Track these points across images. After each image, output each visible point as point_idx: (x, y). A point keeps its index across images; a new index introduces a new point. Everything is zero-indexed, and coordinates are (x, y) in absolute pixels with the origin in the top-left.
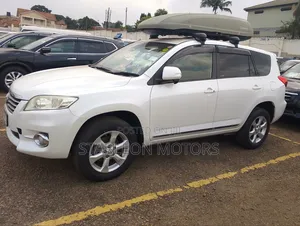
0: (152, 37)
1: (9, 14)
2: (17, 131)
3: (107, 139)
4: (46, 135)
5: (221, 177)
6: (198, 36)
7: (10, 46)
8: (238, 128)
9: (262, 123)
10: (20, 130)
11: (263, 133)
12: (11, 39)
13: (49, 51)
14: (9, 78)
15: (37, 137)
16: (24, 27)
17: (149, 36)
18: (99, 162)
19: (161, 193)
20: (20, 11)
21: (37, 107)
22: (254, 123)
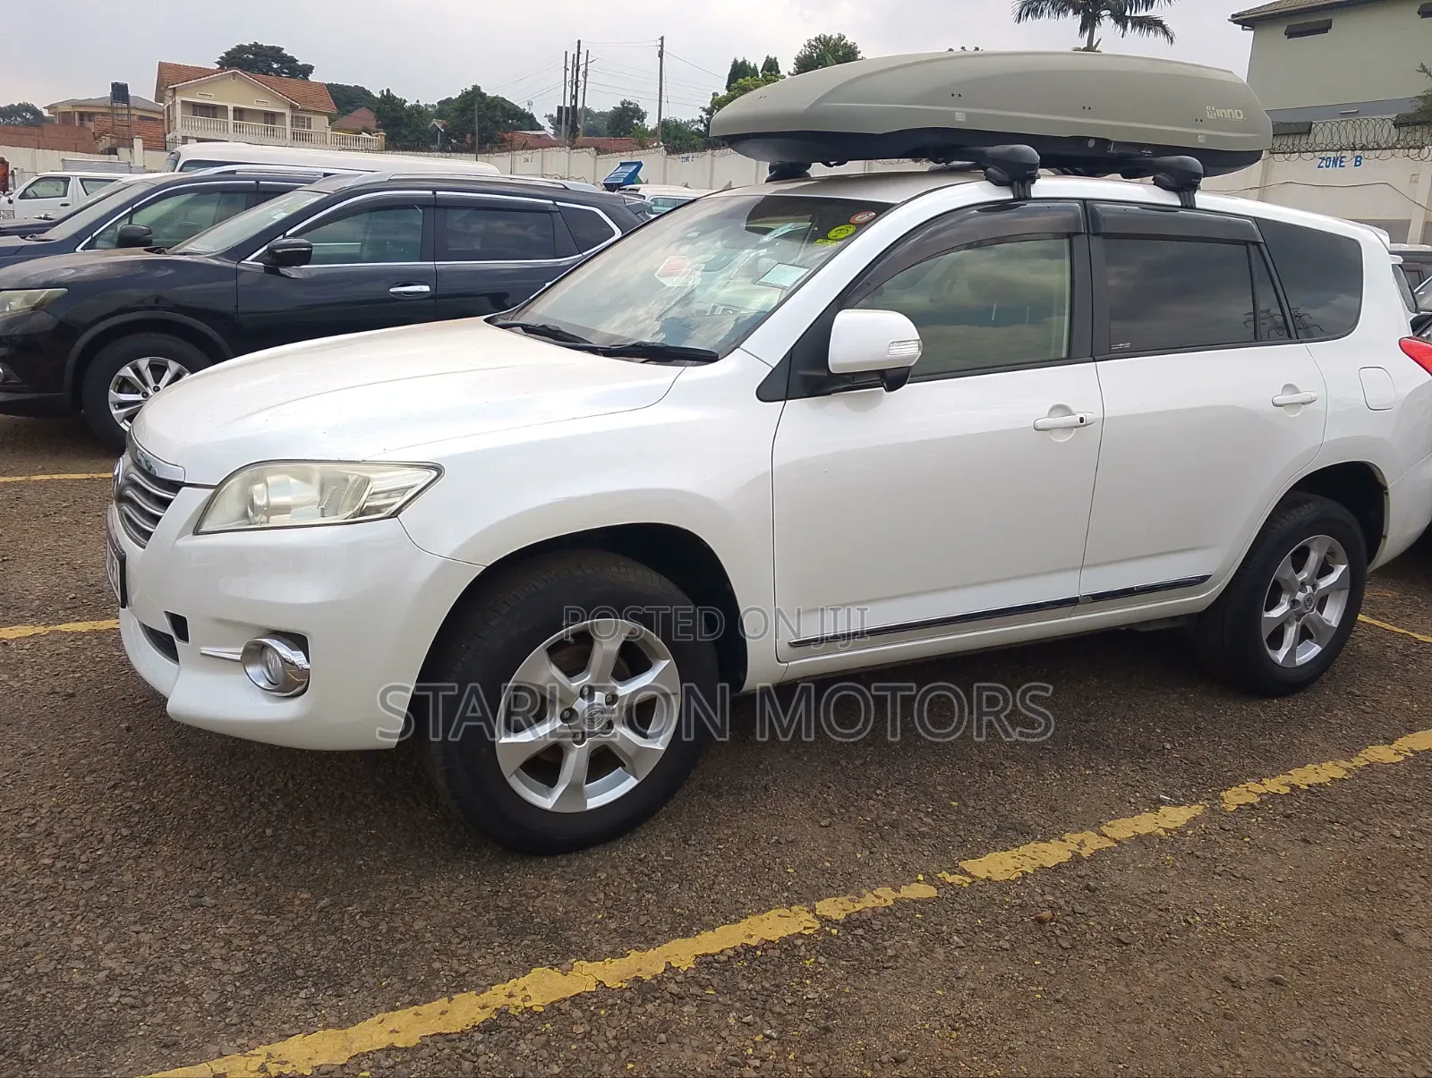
0: (779, 174)
1: (120, 91)
2: (166, 627)
3: (574, 656)
4: (298, 641)
5: (1123, 829)
6: (998, 161)
7: (126, 241)
8: (1201, 598)
9: (1325, 570)
10: (179, 623)
11: (1332, 615)
12: (135, 206)
13: (305, 257)
14: (125, 385)
15: (255, 653)
16: (192, 151)
17: (764, 169)
18: (544, 765)
19: (833, 908)
20: (170, 77)
21: (253, 517)
22: (1284, 570)
